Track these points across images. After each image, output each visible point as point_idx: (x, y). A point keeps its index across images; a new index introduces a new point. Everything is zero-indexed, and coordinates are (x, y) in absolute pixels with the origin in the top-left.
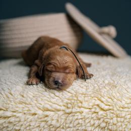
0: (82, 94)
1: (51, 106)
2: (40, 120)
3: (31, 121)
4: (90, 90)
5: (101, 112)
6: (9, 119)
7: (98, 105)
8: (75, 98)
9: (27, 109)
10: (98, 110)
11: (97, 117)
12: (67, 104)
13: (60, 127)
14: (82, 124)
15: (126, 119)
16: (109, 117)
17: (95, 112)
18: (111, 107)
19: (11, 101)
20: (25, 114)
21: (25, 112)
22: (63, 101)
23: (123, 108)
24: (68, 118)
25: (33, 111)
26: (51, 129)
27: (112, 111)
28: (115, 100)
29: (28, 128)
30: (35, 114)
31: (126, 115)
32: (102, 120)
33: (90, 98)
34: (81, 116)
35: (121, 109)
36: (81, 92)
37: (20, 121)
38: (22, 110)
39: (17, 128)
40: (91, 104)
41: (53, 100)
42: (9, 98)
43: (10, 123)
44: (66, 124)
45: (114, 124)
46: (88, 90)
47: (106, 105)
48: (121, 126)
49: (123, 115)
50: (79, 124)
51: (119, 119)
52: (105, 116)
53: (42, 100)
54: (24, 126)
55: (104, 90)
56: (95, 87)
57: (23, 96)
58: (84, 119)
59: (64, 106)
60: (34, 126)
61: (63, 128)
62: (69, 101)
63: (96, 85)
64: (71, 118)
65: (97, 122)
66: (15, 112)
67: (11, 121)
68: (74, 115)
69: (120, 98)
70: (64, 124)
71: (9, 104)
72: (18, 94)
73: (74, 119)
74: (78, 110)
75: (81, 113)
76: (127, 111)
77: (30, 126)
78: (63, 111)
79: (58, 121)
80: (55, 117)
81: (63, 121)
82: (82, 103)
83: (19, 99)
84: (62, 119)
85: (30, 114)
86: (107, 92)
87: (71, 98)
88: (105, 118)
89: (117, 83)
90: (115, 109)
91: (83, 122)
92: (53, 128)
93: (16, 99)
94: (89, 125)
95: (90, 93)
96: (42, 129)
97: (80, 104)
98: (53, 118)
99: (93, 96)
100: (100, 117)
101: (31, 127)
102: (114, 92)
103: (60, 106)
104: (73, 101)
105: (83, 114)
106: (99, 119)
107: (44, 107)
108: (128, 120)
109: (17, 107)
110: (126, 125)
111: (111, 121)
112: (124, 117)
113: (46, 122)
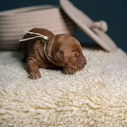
0: (73, 93)
1: (43, 104)
2: (32, 117)
3: (24, 118)
4: (81, 89)
5: (90, 111)
6: (3, 116)
7: (88, 104)
8: (66, 97)
9: (20, 106)
10: (87, 109)
11: (86, 116)
12: (58, 102)
13: (51, 124)
14: (72, 122)
15: (114, 118)
16: (97, 116)
17: (84, 111)
18: (100, 107)
19: (5, 99)
20: (18, 111)
21: (18, 109)
22: (54, 99)
23: (111, 107)
24: (59, 116)
25: (26, 109)
26: (43, 126)
27: (101, 110)
28: (104, 100)
29: (21, 125)
30: (28, 112)
31: (113, 114)
32: (91, 118)
33: (80, 97)
34: (72, 114)
35: (109, 108)
36: (72, 91)
37: (13, 118)
38: (16, 108)
39: (11, 125)
40: (81, 103)
41: (45, 99)
42: (3, 95)
43: (4, 119)
44: (57, 121)
45: (102, 122)
46: (79, 89)
47: (96, 104)
48: (109, 124)
49: (111, 114)
50: (69, 121)
51: (107, 118)
52: (94, 115)
53: (34, 98)
54: (17, 123)
55: (93, 89)
56: (85, 86)
57: (16, 94)
58: (74, 117)
59: (56, 104)
60: (26, 123)
61: (54, 125)
62: (60, 100)
63: (86, 84)
64: (61, 116)
65: (86, 120)
66: (8, 109)
67: (5, 118)
68: (65, 114)
69: (108, 98)
70: (55, 122)
71: (3, 102)
72: (12, 91)
73: (64, 117)
74: (69, 108)
75: (72, 111)
76: (115, 111)
77: (23, 122)
78: (54, 109)
79: (49, 118)
80: (47, 115)
81: (54, 118)
82: (72, 101)
83: (13, 97)
84: (53, 116)
85: (23, 111)
86: (97, 91)
87: (62, 97)
88: (94, 116)
89: (107, 82)
90: (104, 108)
91: (73, 120)
92: (44, 125)
93: (10, 97)
94: (78, 122)
95: (80, 92)
96: (34, 126)
97: (70, 103)
98: (45, 116)
99: (82, 95)
100: (89, 115)
101: (24, 124)
102: (103, 91)
103: (52, 104)
104: (64, 100)
105: (74, 112)
106: (89, 117)
107: (36, 105)
108: (115, 119)
109: (11, 105)
110: (114, 123)
111: (100, 120)
112: (112, 116)
113: (38, 119)
